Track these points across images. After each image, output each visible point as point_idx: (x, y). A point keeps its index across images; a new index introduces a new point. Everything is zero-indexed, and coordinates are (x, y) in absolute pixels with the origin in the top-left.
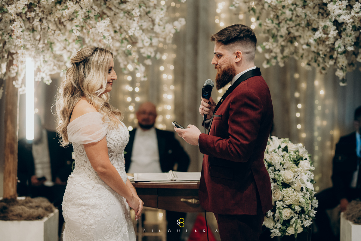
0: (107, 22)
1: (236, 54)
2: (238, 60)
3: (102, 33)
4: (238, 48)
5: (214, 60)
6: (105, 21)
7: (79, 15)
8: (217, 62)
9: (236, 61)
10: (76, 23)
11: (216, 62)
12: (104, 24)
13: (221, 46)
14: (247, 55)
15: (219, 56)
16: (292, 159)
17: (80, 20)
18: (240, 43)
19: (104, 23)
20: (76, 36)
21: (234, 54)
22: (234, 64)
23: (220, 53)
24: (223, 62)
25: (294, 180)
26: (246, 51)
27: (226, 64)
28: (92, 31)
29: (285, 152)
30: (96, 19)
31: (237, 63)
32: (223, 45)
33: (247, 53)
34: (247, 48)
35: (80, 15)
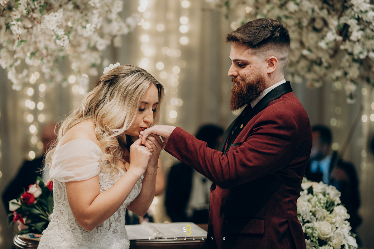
0: (60, 15)
1: (268, 62)
2: (271, 70)
3: (53, 30)
4: (272, 53)
5: (232, 70)
6: (56, 14)
7: (20, 4)
8: (237, 72)
9: (268, 72)
10: (15, 15)
11: (236, 74)
12: (56, 18)
13: (247, 51)
14: (282, 62)
15: (242, 65)
16: (322, 205)
17: (22, 12)
18: (274, 46)
19: (56, 16)
20: (17, 34)
21: (266, 62)
22: (266, 76)
23: (245, 61)
24: (249, 73)
25: (332, 234)
26: (281, 56)
27: (254, 76)
28: (42, 28)
29: (310, 195)
30: (41, 11)
31: (269, 74)
32: (250, 49)
33: (282, 59)
34: (282, 53)
35: (22, 5)
